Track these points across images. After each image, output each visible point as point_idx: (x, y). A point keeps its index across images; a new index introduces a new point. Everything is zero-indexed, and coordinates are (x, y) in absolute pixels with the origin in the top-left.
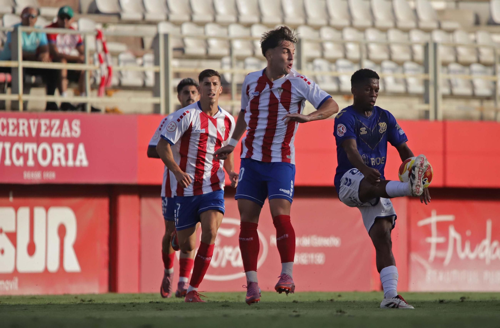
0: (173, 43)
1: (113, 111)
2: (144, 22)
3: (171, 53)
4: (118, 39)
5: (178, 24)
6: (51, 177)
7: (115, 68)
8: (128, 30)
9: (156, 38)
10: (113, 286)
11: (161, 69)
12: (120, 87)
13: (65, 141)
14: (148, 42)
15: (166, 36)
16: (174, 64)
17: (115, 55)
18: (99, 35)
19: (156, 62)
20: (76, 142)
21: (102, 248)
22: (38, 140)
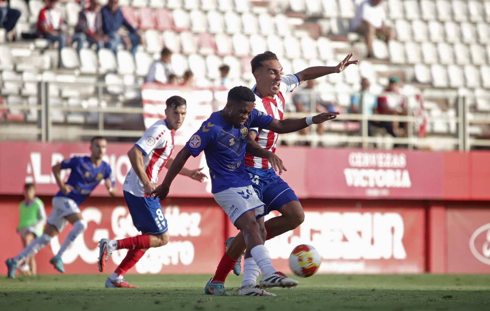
0: (469, 102)
1: (427, 149)
2: (450, 88)
3: (467, 109)
4: (431, 99)
5: (472, 89)
6: (385, 193)
7: (429, 120)
8: (438, 94)
9: (457, 100)
10: (427, 266)
11: (460, 120)
12: (433, 134)
13: (394, 169)
14: (452, 101)
15: (464, 99)
16: (470, 117)
17: (429, 110)
18: (418, 97)
19: (457, 115)
20: (402, 169)
21: (419, 242)
22: (377, 168)
